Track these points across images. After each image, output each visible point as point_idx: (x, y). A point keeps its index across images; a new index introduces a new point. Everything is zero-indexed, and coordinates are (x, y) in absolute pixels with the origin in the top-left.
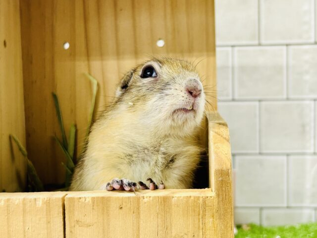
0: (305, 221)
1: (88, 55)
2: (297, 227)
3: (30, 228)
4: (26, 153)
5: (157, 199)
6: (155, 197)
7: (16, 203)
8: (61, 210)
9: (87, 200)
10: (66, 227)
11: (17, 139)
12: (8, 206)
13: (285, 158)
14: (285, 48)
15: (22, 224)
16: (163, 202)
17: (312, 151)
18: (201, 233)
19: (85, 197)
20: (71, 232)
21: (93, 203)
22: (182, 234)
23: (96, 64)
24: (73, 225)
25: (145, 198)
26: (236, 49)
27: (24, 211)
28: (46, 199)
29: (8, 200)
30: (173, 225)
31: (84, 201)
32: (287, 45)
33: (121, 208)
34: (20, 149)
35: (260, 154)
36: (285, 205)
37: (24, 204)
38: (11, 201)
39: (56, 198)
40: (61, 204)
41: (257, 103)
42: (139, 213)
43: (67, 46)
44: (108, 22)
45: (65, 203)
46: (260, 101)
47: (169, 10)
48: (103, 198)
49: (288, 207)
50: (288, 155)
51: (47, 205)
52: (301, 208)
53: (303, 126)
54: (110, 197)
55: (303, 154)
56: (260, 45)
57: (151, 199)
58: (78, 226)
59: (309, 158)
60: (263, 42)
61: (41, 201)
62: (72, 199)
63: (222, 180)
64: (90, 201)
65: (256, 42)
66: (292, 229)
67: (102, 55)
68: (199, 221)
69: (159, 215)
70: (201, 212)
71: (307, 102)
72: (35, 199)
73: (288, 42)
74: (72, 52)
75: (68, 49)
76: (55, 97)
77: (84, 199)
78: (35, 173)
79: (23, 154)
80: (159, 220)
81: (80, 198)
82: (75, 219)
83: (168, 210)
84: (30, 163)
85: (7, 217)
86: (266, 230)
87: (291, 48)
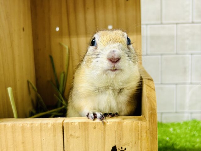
0: (185, 119)
1: (70, 35)
2: (182, 123)
3: (45, 139)
4: (36, 90)
5: (115, 123)
6: (114, 122)
7: (36, 126)
8: (62, 129)
9: (76, 124)
10: (65, 138)
11: (31, 82)
12: (32, 127)
13: (175, 86)
14: (175, 25)
15: (40, 137)
16: (118, 124)
17: (190, 82)
18: (140, 141)
19: (75, 122)
20: (67, 141)
21: (79, 125)
22: (129, 142)
23: (74, 40)
24: (68, 137)
25: (108, 122)
26: (149, 26)
27: (41, 130)
28: (53, 124)
29: (32, 124)
30: (124, 137)
31: (74, 124)
32: (177, 24)
33: (95, 128)
34: (33, 88)
35: (162, 84)
36: (175, 111)
37: (41, 126)
38: (33, 124)
39: (58, 123)
40: (61, 126)
41: (160, 56)
42: (105, 131)
43: (58, 29)
44: (81, 16)
45: (64, 125)
46: (161, 55)
47: (115, 8)
48: (85, 123)
49: (176, 112)
50: (176, 84)
51: (54, 127)
52: (183, 113)
53: (185, 68)
54: (89, 122)
55: (184, 84)
56: (162, 24)
57: (112, 123)
58: (71, 138)
59: (188, 86)
60: (164, 22)
61: (50, 124)
62: (67, 123)
63: (151, 113)
64: (78, 124)
65: (159, 22)
66: (179, 124)
67: (77, 34)
68: (138, 135)
69: (116, 132)
70: (140, 130)
71: (187, 56)
72: (47, 123)
73: (177, 22)
74: (61, 33)
75: (58, 31)
76: (51, 57)
77: (74, 123)
78: (42, 100)
79: (35, 90)
80: (116, 135)
81: (72, 123)
82: (70, 134)
83: (121, 129)
84: (38, 95)
85: (31, 133)
86: (165, 125)
87: (179, 25)
